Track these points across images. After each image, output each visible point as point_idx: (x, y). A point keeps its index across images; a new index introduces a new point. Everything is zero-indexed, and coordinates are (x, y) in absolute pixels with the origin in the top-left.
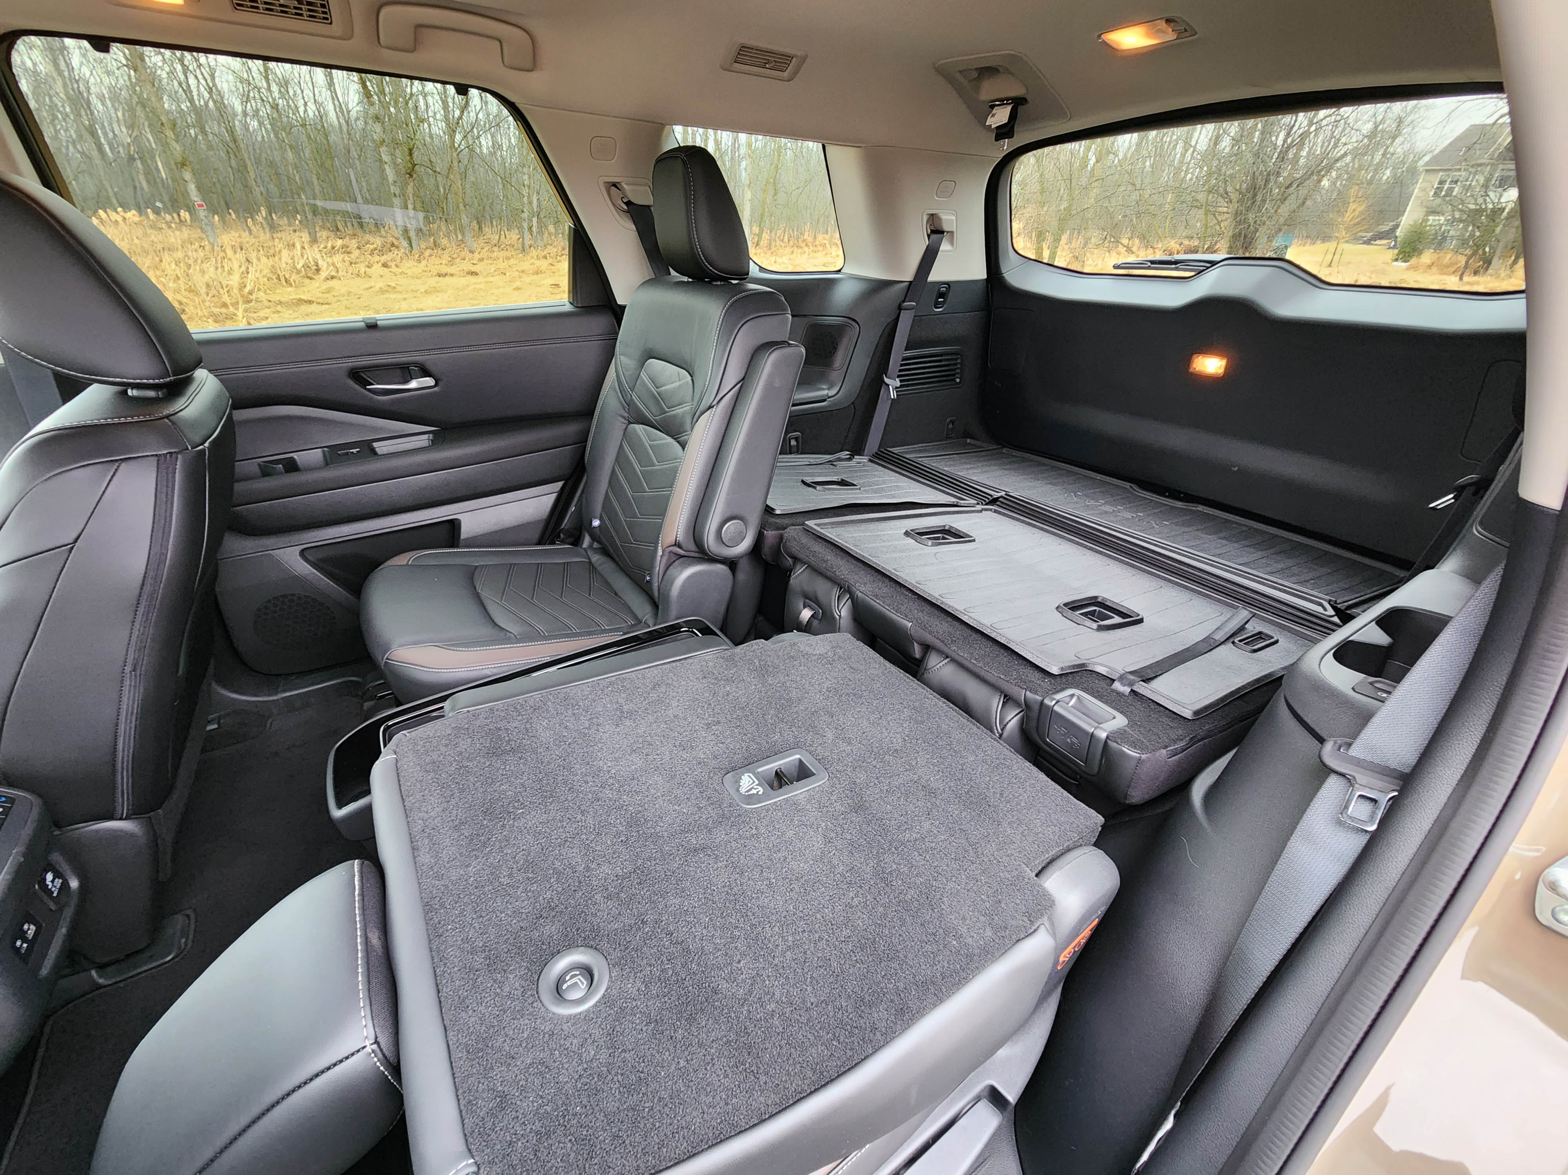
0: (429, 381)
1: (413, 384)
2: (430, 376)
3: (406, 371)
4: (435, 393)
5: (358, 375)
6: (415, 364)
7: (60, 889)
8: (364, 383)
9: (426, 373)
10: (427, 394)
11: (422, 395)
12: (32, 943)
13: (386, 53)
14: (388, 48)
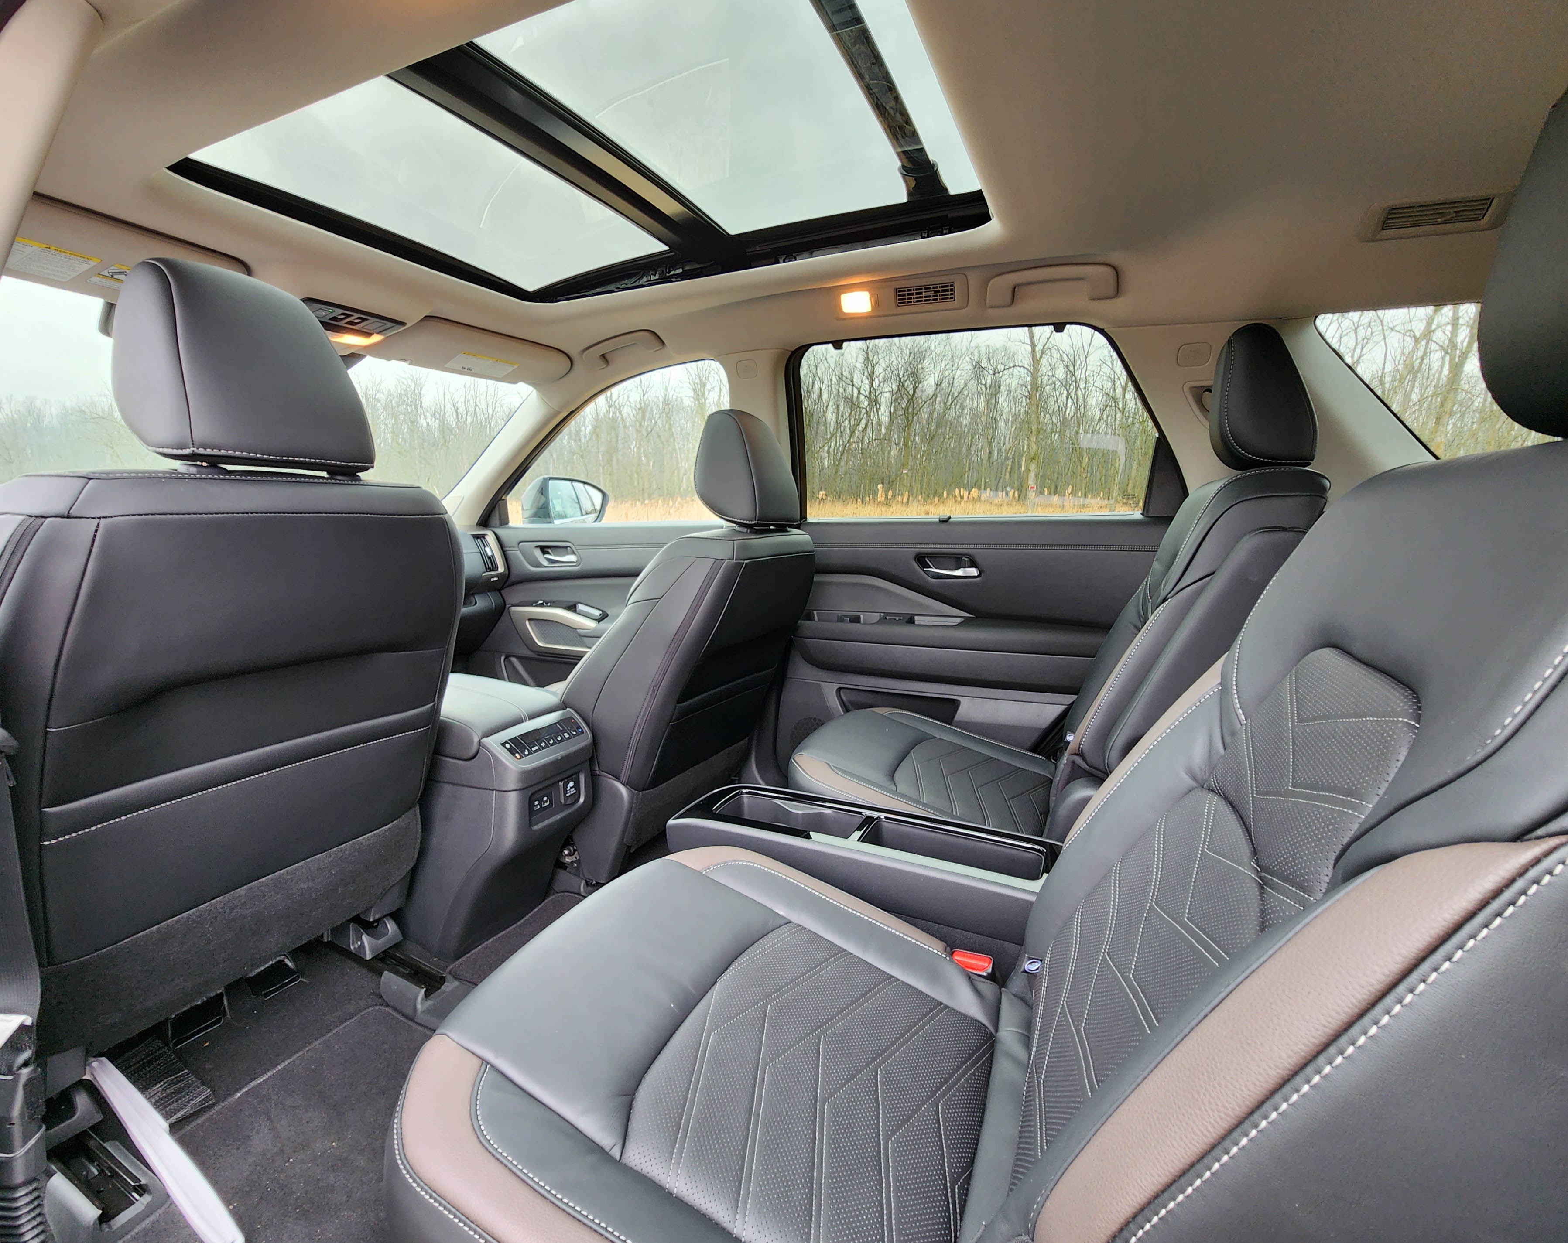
0: (974, 572)
1: (959, 573)
2: (976, 567)
3: (958, 561)
4: (976, 583)
5: (921, 559)
6: (965, 555)
7: (571, 795)
8: (924, 565)
9: (973, 564)
10: (971, 582)
11: (966, 584)
12: (542, 809)
13: (990, 311)
14: (991, 307)
